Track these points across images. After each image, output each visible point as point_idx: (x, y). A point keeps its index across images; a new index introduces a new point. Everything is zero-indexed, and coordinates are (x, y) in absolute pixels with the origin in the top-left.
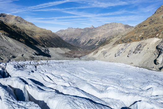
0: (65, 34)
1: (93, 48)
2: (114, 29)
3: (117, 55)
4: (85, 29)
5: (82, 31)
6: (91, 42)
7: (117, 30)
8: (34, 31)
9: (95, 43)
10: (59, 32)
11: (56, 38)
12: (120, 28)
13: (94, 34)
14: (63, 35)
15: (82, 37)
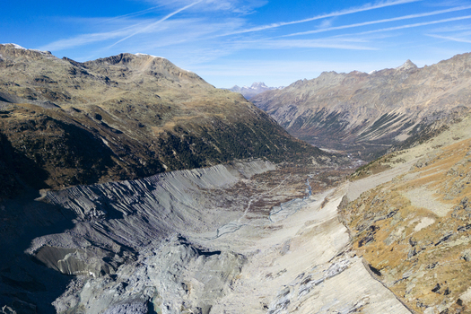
0: (308, 96)
6: (385, 127)
10: (291, 89)
11: (239, 124)
13: (401, 94)
14: (301, 97)
15: (355, 106)
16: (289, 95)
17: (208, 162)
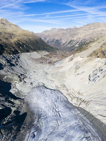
0: (49, 35)
1: (72, 50)
2: (96, 30)
4: (67, 29)
5: (65, 32)
6: (72, 43)
7: (99, 30)
8: (15, 33)
9: (76, 45)
10: (43, 33)
11: (36, 41)
12: (103, 28)
13: (75, 34)
14: (47, 35)
15: (63, 38)
16: (43, 34)
17: (30, 51)
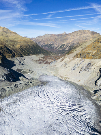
1: (63, 53)
2: (82, 36)
3: (73, 69)
4: (59, 35)
5: (56, 37)
6: (63, 47)
7: (85, 36)
9: (66, 48)
10: (38, 38)
11: (33, 46)
12: (88, 35)
13: (65, 40)
14: (41, 40)
15: (55, 42)
17: (31, 54)
